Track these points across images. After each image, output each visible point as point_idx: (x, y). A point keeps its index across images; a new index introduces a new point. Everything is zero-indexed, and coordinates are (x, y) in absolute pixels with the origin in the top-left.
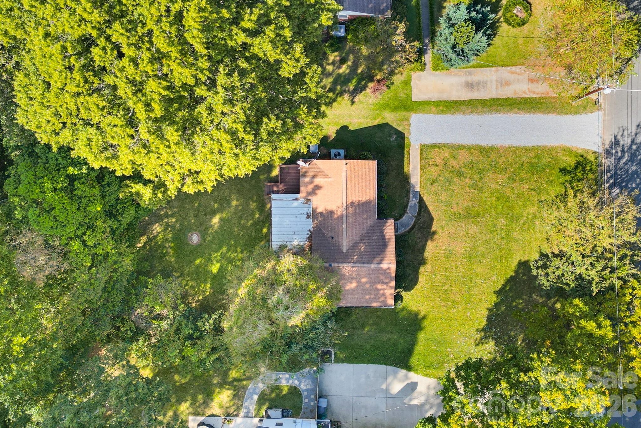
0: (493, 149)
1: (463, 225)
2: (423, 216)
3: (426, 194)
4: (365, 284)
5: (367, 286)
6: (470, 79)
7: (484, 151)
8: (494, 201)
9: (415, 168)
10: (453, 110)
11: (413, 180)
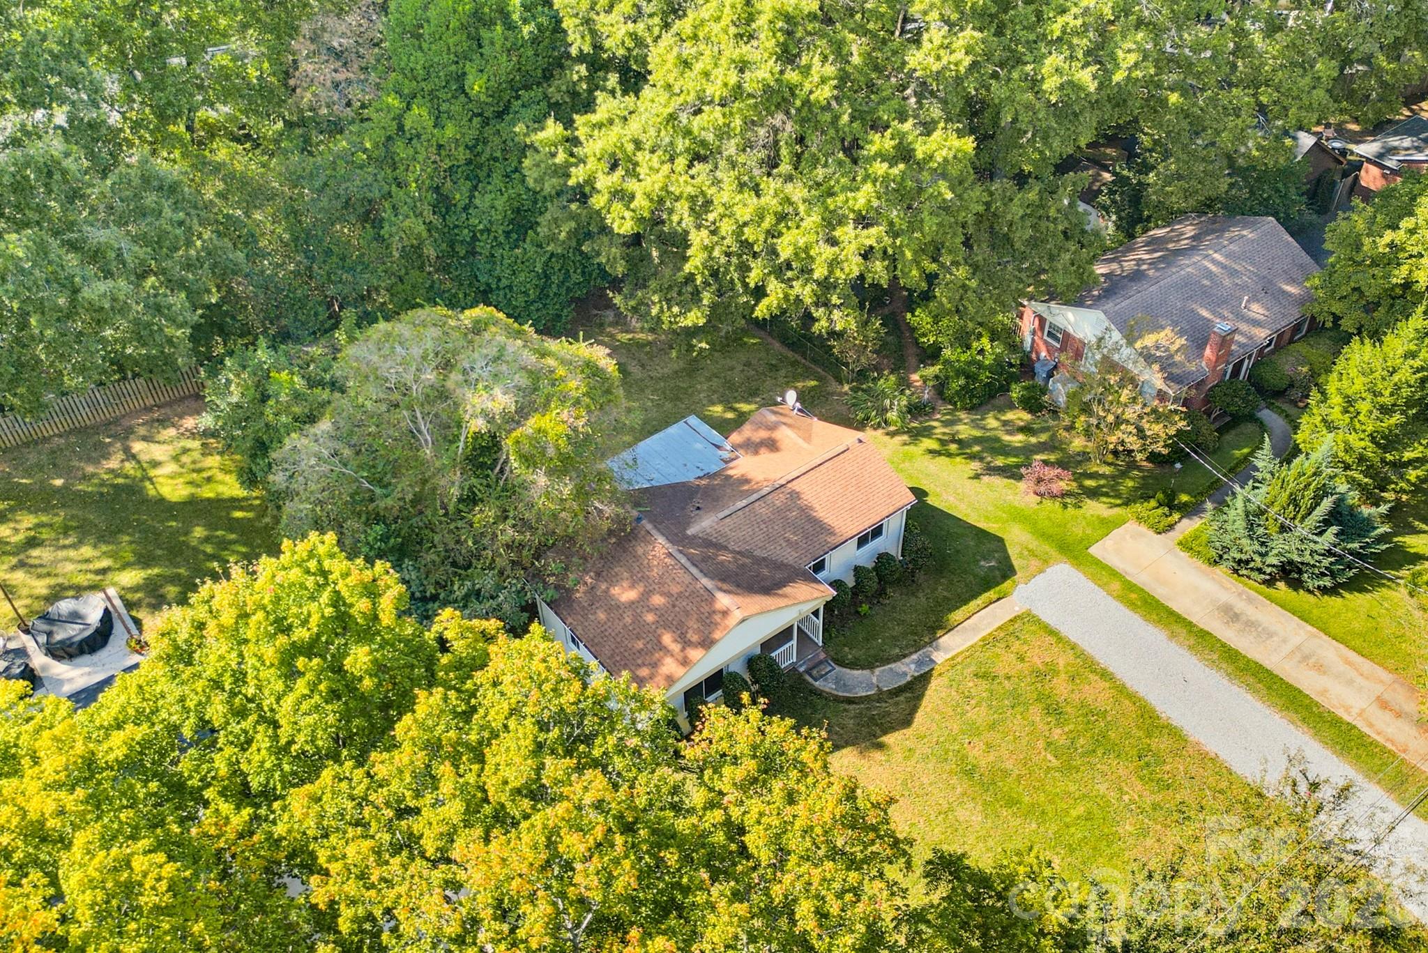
0: (1175, 733)
1: (959, 790)
2: (897, 704)
3: (944, 680)
4: (650, 610)
5: (650, 618)
6: (1240, 606)
7: (1150, 720)
8: (1074, 813)
9: (975, 629)
10: (1154, 617)
11: (945, 640)
